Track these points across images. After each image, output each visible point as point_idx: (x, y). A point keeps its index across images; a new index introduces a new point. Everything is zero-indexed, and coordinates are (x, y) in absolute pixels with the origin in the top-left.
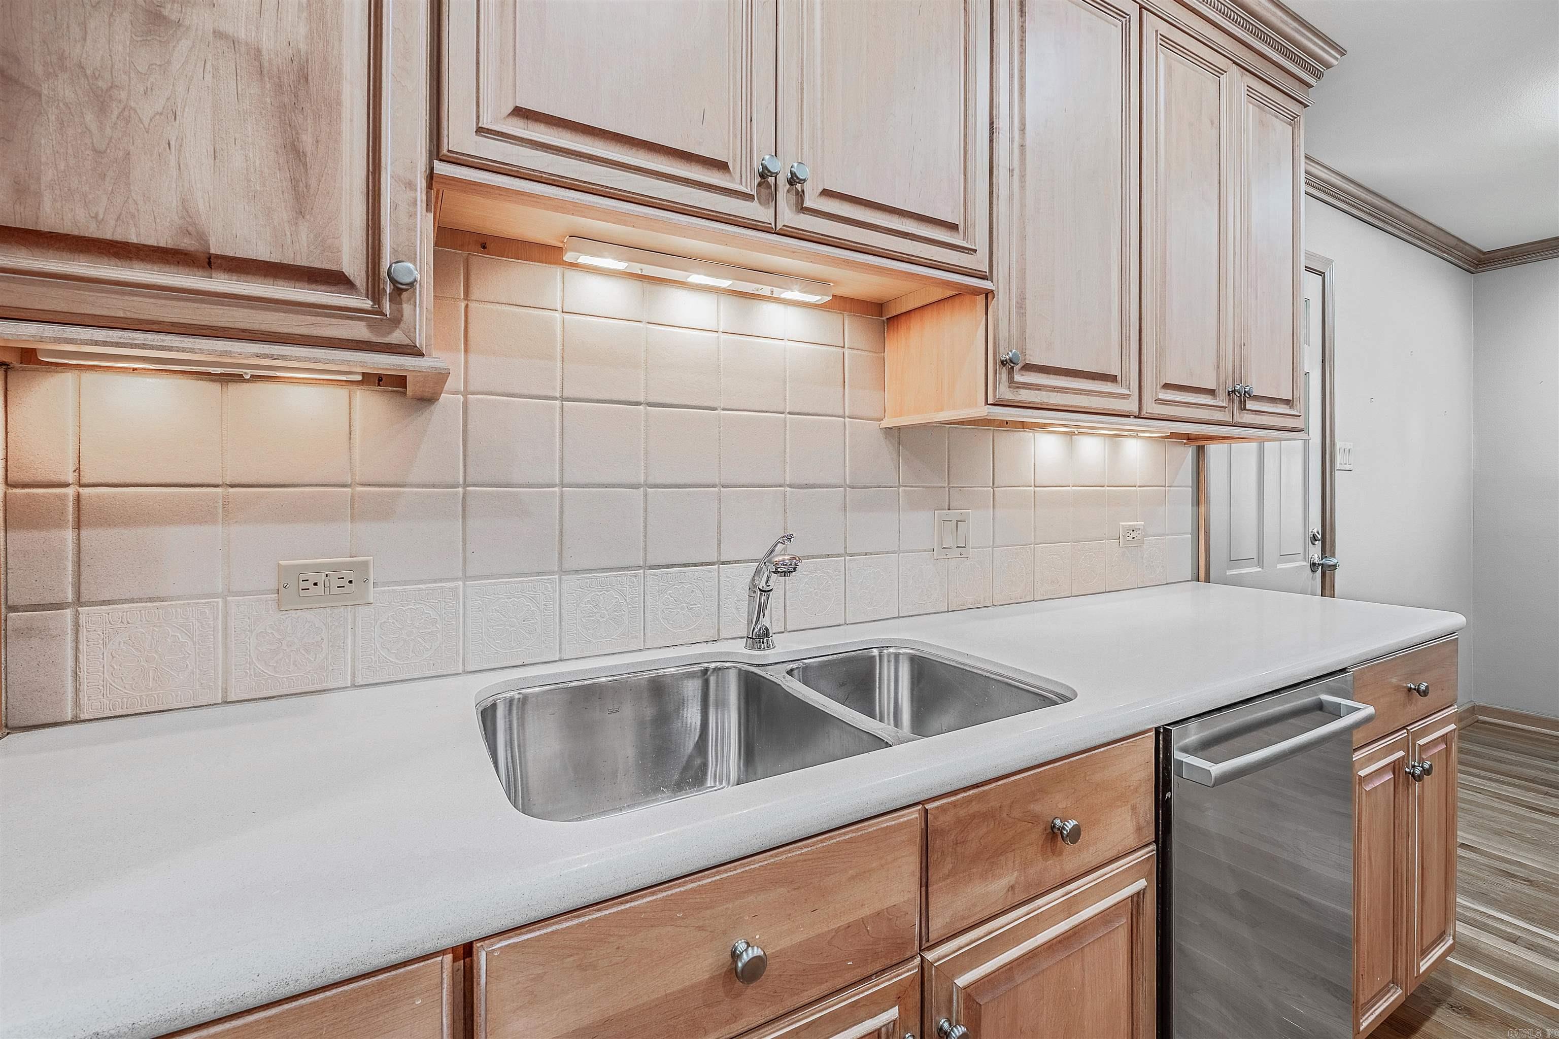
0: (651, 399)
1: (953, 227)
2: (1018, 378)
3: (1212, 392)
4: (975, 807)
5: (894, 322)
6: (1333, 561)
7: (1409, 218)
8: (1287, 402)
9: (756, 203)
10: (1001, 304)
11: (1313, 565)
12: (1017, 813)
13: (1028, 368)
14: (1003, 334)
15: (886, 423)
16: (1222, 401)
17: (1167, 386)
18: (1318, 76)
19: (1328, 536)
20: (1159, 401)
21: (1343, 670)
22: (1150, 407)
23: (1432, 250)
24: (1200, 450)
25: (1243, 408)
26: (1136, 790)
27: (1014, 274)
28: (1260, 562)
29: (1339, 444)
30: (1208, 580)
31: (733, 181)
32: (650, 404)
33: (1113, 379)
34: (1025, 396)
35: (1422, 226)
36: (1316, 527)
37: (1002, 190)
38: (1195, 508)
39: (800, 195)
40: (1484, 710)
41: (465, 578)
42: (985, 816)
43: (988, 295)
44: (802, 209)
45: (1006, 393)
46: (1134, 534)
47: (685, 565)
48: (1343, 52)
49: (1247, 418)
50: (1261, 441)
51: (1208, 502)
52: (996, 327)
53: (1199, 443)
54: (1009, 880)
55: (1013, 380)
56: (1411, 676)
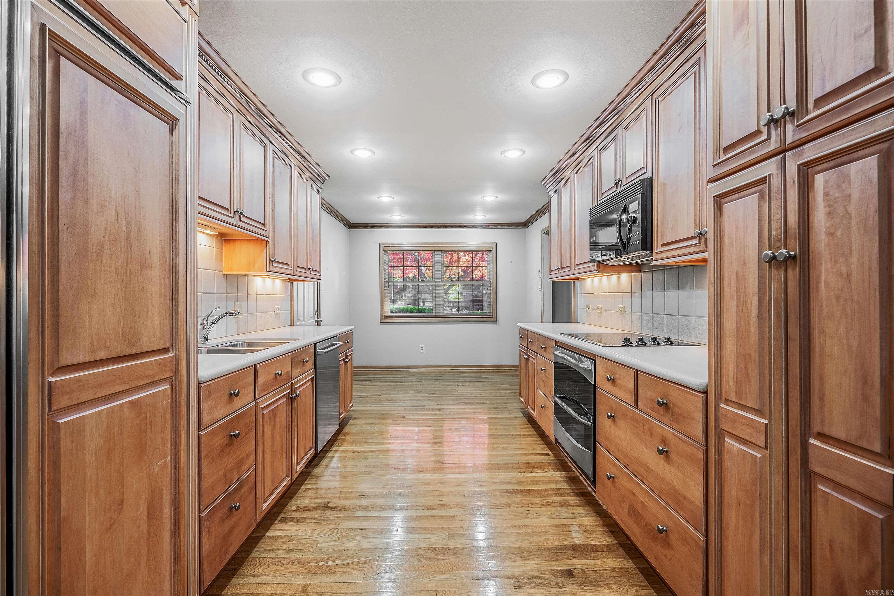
1: (263, 224)
2: (274, 264)
3: (305, 268)
4: (296, 355)
5: (227, 240)
6: (321, 319)
7: (336, 212)
8: (318, 272)
9: (233, 219)
10: (270, 245)
11: (315, 321)
13: (276, 262)
14: (271, 253)
15: (224, 273)
16: (306, 271)
17: (298, 267)
18: (324, 181)
19: (319, 312)
21: (337, 336)
22: (288, 272)
24: (292, 284)
25: (310, 273)
27: (273, 236)
28: (304, 320)
29: (321, 283)
30: (293, 325)
31: (229, 213)
33: (289, 265)
34: (274, 269)
35: (339, 214)
36: (316, 309)
37: (271, 214)
39: (241, 217)
42: (297, 357)
43: (267, 242)
44: (240, 220)
45: (272, 269)
46: (278, 310)
48: (329, 177)
49: (311, 276)
51: (293, 300)
52: (269, 251)
53: (292, 282)
54: (299, 370)
55: (272, 265)
56: (346, 339)
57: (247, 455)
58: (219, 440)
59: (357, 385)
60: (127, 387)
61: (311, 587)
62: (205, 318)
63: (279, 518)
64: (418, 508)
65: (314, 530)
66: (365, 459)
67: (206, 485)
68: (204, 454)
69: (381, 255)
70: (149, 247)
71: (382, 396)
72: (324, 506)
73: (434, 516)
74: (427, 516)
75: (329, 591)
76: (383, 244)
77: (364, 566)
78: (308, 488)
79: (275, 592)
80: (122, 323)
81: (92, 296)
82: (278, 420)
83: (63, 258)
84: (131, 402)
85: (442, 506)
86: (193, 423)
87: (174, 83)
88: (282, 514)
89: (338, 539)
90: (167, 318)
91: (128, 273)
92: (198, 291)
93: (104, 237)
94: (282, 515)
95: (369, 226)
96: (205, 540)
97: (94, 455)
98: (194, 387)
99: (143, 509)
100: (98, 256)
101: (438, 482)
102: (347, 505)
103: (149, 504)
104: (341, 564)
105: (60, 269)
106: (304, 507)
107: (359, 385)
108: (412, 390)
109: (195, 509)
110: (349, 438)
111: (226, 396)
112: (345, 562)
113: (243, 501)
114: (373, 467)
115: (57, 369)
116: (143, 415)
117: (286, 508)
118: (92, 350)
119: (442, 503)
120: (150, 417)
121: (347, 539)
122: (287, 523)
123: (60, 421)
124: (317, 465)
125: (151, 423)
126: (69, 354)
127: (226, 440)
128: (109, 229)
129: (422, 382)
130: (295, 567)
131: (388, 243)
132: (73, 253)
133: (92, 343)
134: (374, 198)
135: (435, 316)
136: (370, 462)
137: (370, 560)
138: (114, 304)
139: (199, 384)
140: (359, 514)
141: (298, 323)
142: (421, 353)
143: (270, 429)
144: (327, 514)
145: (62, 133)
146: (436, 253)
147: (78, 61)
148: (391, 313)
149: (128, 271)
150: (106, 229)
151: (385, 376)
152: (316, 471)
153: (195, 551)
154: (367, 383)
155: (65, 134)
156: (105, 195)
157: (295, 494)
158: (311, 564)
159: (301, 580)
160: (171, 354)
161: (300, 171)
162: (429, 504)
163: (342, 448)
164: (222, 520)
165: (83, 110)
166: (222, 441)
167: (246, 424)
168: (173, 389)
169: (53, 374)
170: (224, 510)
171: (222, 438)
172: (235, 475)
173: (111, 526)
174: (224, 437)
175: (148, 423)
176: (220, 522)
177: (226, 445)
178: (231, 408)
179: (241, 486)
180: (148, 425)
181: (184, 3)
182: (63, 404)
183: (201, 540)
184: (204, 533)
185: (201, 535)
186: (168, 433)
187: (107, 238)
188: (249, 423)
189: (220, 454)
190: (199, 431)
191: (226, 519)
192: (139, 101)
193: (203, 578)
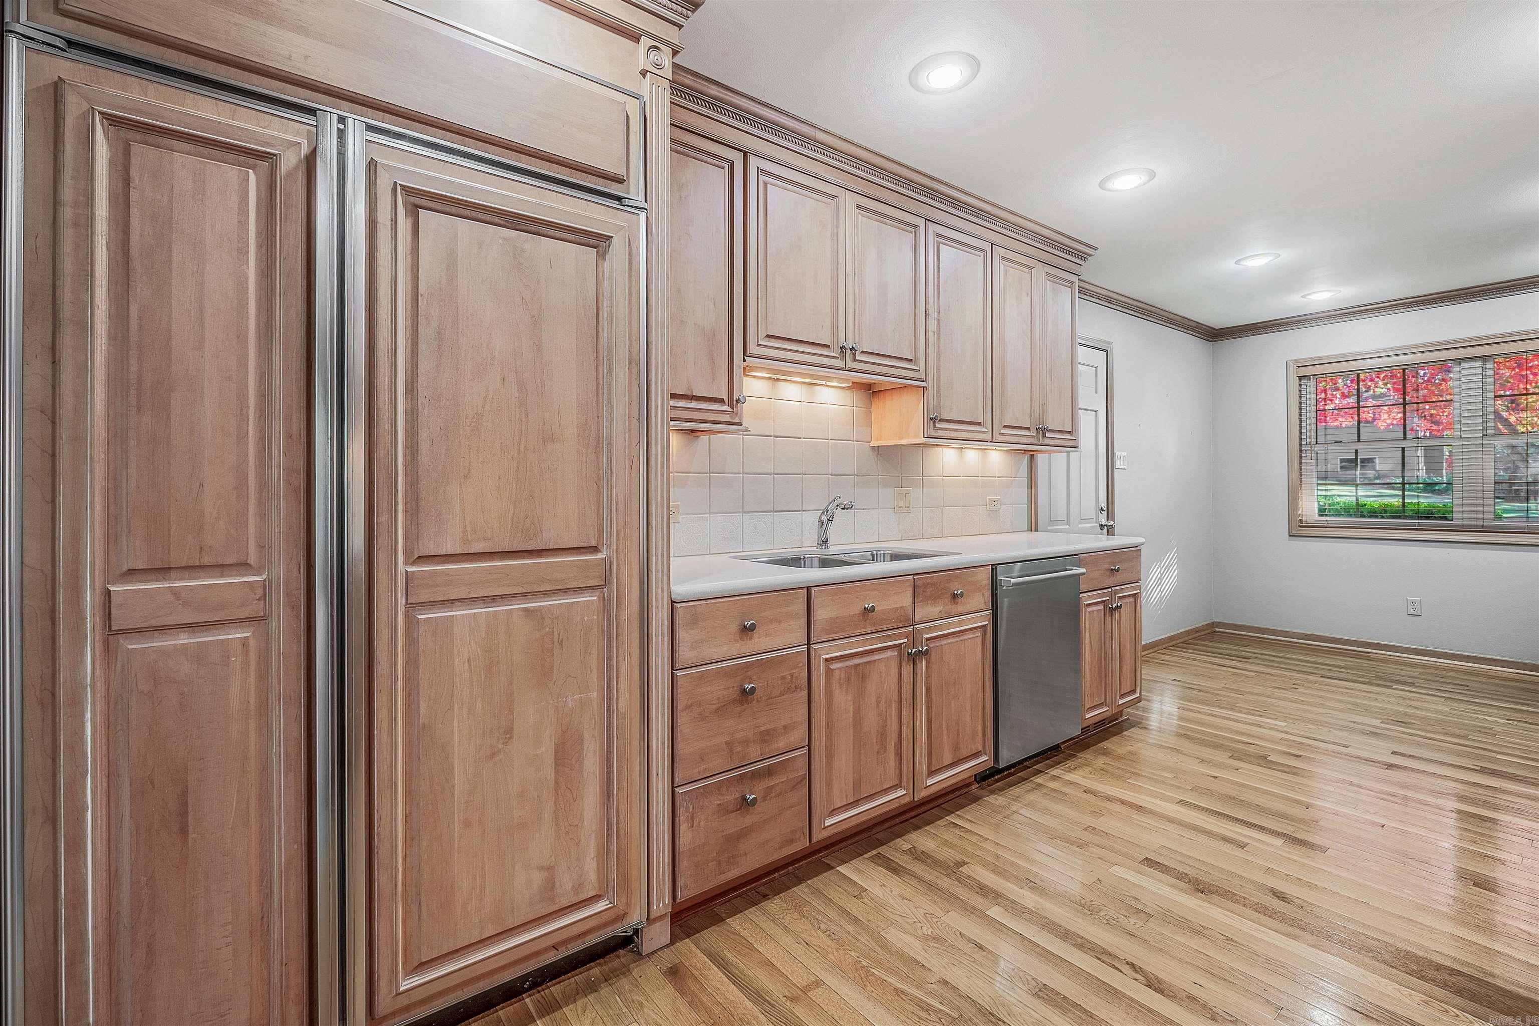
0: (776, 435)
1: (911, 360)
2: (937, 425)
3: (1028, 429)
4: (929, 581)
5: (876, 393)
8: (1069, 432)
9: (839, 360)
10: (931, 392)
11: (1101, 525)
12: (942, 586)
13: (942, 420)
14: (931, 406)
15: (872, 444)
16: (1033, 433)
17: (1005, 426)
18: (1085, 259)
19: (1110, 509)
20: (1001, 434)
21: (1076, 555)
22: (997, 437)
23: (1182, 329)
24: (1032, 456)
25: (1044, 436)
26: (984, 587)
27: (935, 378)
28: (1068, 523)
29: (1117, 453)
30: (1036, 530)
31: (831, 352)
32: (775, 437)
33: (979, 424)
34: (940, 433)
35: (1172, 316)
36: (1104, 505)
37: (930, 342)
38: (1030, 490)
39: (854, 355)
40: (1220, 624)
41: (710, 513)
42: (933, 585)
43: (924, 388)
44: (855, 360)
45: (933, 433)
46: (995, 503)
47: (789, 511)
48: (1096, 249)
49: (1047, 441)
50: (1069, 452)
51: (1036, 487)
52: (927, 403)
53: (1032, 453)
54: (940, 608)
55: (934, 426)
56: (1114, 563)
57: (785, 727)
58: (720, 690)
59: (1205, 662)
60: (521, 590)
61: (820, 990)
62: (823, 513)
63: (874, 852)
64: (1127, 969)
65: (903, 898)
66: (1097, 814)
67: (683, 749)
68: (681, 704)
69: (1291, 388)
70: (559, 413)
71: (1247, 697)
72: (952, 865)
73: (1150, 1010)
74: (1132, 1000)
75: (836, 1017)
76: (1297, 361)
77: (924, 1015)
78: (954, 823)
79: (775, 963)
80: (511, 512)
81: (465, 477)
82: (872, 687)
83: (423, 435)
84: (526, 610)
85: (1192, 998)
86: (660, 655)
87: (614, 189)
88: (884, 847)
89: (926, 938)
90: (593, 507)
91: (522, 449)
92: (671, 470)
93: (483, 407)
94: (882, 850)
95: (1259, 328)
96: (683, 828)
97: (466, 664)
98: (663, 605)
99: (547, 749)
100: (473, 430)
101: (1228, 939)
102: (989, 884)
103: (557, 745)
104: (890, 984)
105: (420, 447)
106: (923, 852)
107: (1210, 663)
108: (1340, 701)
109: (663, 778)
110: (1101, 761)
111: (734, 627)
112: (899, 986)
113: (775, 796)
114: (1101, 836)
115: (417, 558)
116: (547, 629)
117: (899, 841)
118: (465, 541)
119: (1195, 991)
120: (559, 634)
121: (938, 946)
122: (878, 865)
123: (419, 617)
124: (1001, 789)
125: (561, 643)
126: (431, 542)
127: (734, 693)
128: (490, 397)
129: (1390, 687)
130: (829, 942)
131: (1311, 359)
132: (438, 429)
133: (465, 531)
134: (1227, 265)
135: (1463, 526)
136: (1106, 824)
137: (941, 1010)
138: (499, 487)
139: (672, 602)
140: (995, 912)
141: (1049, 528)
142: (1411, 617)
143: (850, 697)
144: (945, 883)
145: (422, 295)
146: (1464, 365)
147: (448, 209)
148: (1321, 515)
149: (523, 446)
150: (485, 398)
151: (1289, 656)
152: (991, 799)
153: (664, 837)
154: (1233, 663)
155: (425, 296)
156: (485, 357)
157: (928, 824)
158: (853, 953)
159: (819, 969)
160: (601, 556)
161: (1010, 255)
162: (1162, 975)
163: (1070, 777)
164: (723, 811)
165: (451, 262)
166: (724, 692)
167: (783, 678)
168: (606, 602)
169: (414, 563)
170: (728, 798)
171: (724, 689)
172: (754, 752)
173: (493, 755)
174: (729, 688)
175: (556, 641)
176: (718, 812)
177: (734, 701)
178: (746, 647)
179: (770, 771)
180: (556, 644)
181: (644, 73)
182: (423, 598)
183: (677, 826)
184: (682, 817)
185: (677, 819)
186: (593, 661)
187: (487, 408)
188: (792, 676)
189: (717, 711)
190: (672, 669)
191: (733, 812)
192: (543, 230)
193: (681, 882)
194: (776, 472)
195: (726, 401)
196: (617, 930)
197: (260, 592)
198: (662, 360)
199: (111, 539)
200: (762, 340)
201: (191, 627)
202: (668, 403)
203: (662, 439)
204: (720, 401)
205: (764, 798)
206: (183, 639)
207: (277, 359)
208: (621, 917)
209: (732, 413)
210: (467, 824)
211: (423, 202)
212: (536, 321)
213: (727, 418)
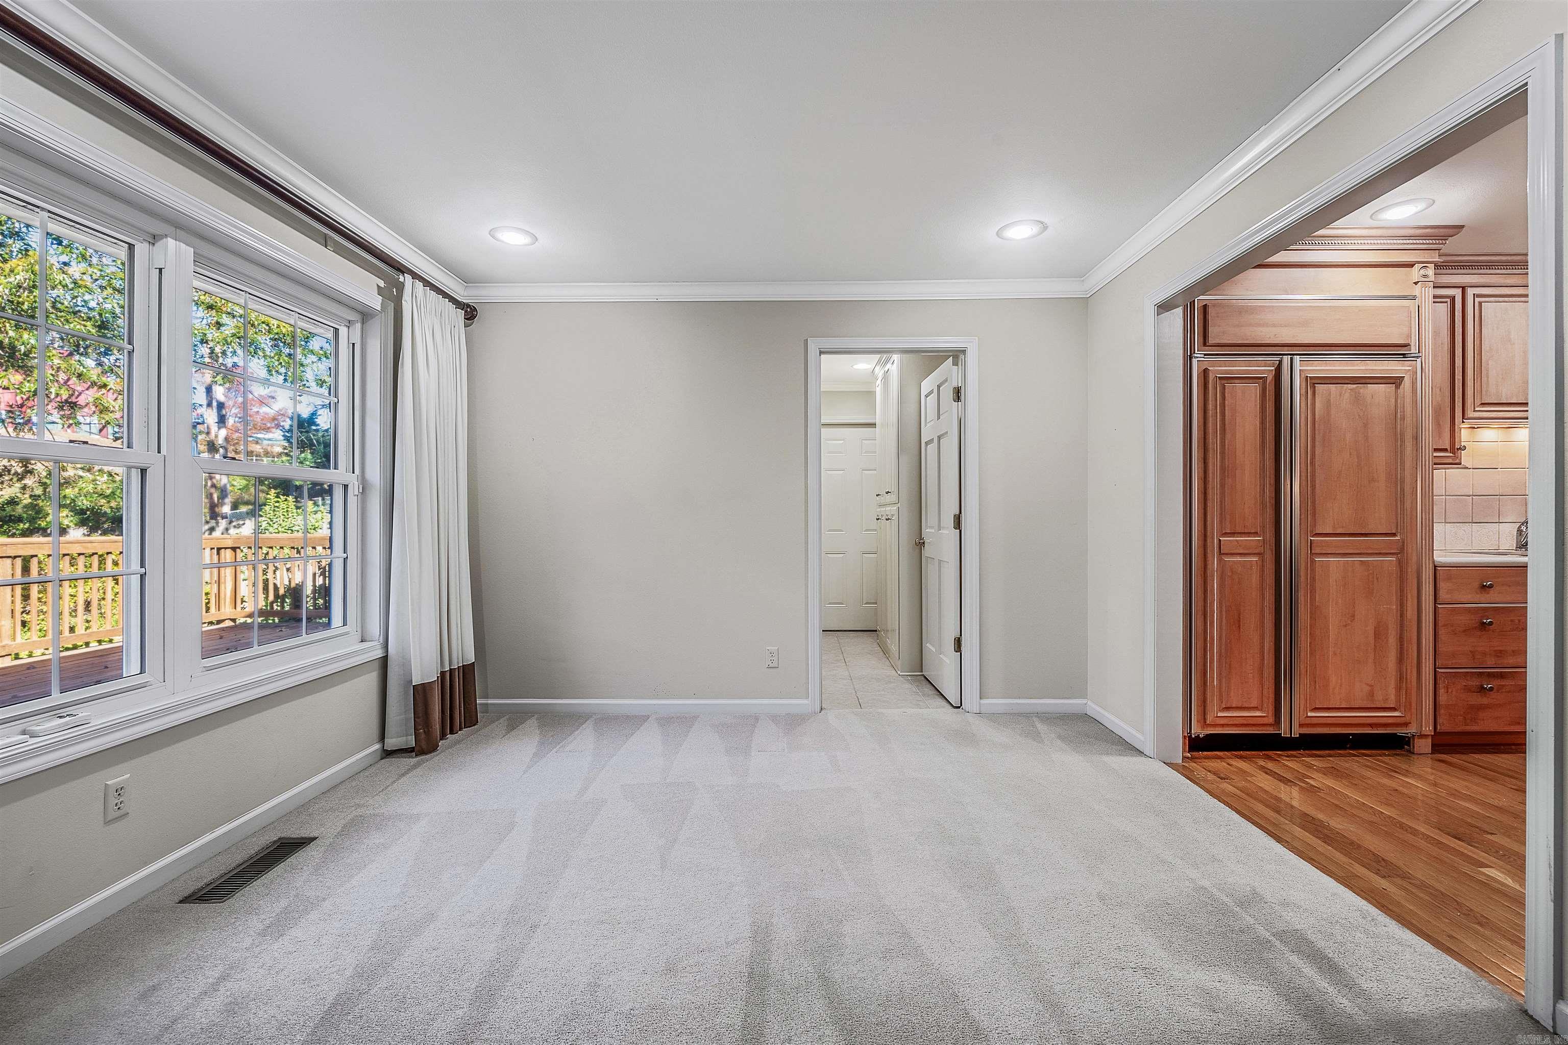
0: (1474, 467)
32: (1474, 469)
57: (1513, 651)
58: (1464, 620)
60: (1358, 552)
67: (1442, 648)
68: (1440, 623)
70: (1377, 468)
80: (1354, 516)
81: (1334, 500)
83: (1317, 481)
84: (1360, 561)
86: (1428, 595)
87: (1404, 350)
91: (1359, 486)
96: (1442, 691)
97: (1335, 582)
98: (1429, 568)
99: (1370, 629)
100: (1338, 478)
103: (1375, 628)
105: (1316, 486)
109: (1429, 661)
111: (1476, 584)
113: (1506, 692)
115: (1314, 534)
116: (1370, 572)
118: (1334, 528)
120: (1376, 575)
123: (1319, 560)
125: (1377, 580)
127: (1476, 624)
128: (1345, 463)
132: (1323, 478)
133: (1335, 524)
138: (1349, 504)
139: (1435, 567)
145: (1317, 421)
147: (1328, 382)
150: (1343, 463)
156: (1342, 445)
160: (1397, 538)
164: (1468, 689)
165: (1328, 404)
166: (1468, 622)
167: (1512, 621)
168: (1400, 563)
169: (1312, 537)
170: (1470, 683)
171: (1469, 620)
172: (1491, 661)
173: (1346, 626)
174: (1472, 620)
175: (1375, 577)
176: (1464, 689)
177: (1476, 628)
178: (1484, 597)
179: (1502, 676)
180: (1375, 579)
181: (1416, 283)
182: (1318, 551)
183: (1437, 689)
184: (1441, 685)
185: (1437, 686)
186: (1394, 589)
187: (1343, 468)
188: (1519, 621)
189: (1464, 631)
190: (1435, 604)
191: (1474, 692)
192: (1368, 381)
193: (1440, 720)
194: (1474, 494)
195: (1449, 449)
196: (1401, 731)
197: (1261, 544)
198: (1429, 435)
199: (1221, 522)
200: (1478, 406)
201: (1241, 554)
202: (1432, 455)
203: (1429, 474)
204: (1445, 450)
205: (1498, 691)
206: (1239, 559)
207: (1267, 456)
208: (1406, 724)
209: (1456, 457)
210: (1335, 654)
211: (1316, 382)
212: (1365, 425)
213: (1450, 461)
